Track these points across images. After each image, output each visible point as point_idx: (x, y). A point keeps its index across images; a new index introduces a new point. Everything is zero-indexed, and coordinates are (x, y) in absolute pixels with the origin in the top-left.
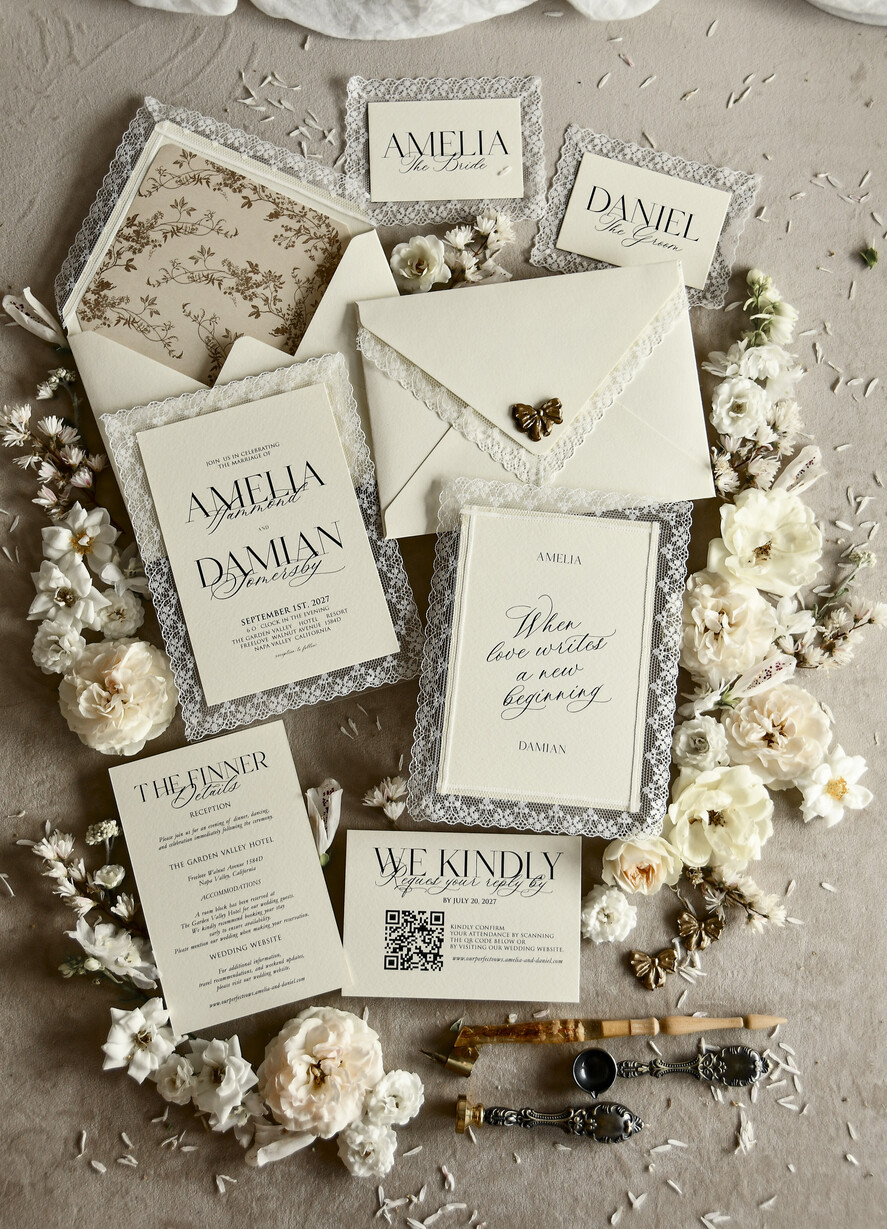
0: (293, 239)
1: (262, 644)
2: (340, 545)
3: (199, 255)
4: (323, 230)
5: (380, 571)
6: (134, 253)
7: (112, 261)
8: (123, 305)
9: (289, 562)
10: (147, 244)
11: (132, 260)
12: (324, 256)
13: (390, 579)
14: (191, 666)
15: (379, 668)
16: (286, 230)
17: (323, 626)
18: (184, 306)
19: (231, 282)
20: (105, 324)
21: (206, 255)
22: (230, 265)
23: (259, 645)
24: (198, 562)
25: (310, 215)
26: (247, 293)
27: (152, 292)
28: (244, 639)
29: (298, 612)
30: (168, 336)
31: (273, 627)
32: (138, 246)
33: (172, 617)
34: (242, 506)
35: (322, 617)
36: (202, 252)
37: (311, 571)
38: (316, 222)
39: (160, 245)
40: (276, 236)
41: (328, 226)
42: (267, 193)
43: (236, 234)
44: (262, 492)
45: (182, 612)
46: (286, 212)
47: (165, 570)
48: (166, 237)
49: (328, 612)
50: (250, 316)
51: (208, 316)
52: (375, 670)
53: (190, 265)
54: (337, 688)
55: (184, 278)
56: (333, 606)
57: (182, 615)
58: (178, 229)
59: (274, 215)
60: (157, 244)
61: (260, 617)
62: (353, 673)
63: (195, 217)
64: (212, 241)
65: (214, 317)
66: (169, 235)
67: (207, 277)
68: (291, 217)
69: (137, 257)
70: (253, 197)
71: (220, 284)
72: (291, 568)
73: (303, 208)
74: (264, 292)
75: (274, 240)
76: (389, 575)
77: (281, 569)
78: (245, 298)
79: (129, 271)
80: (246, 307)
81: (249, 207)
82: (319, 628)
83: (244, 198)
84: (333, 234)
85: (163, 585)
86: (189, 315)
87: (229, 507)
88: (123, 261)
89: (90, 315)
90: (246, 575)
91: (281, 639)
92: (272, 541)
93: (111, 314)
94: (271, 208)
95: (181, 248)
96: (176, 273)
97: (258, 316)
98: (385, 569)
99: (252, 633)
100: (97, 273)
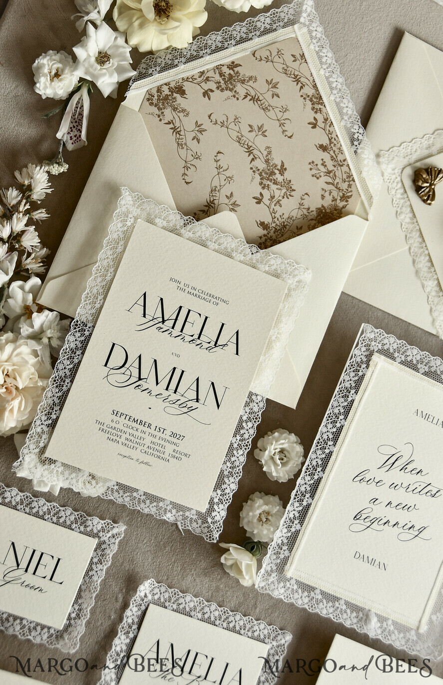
0: (322, 174)
1: (115, 438)
2: (218, 406)
3: (256, 128)
4: (344, 186)
5: (231, 445)
6: (218, 88)
7: (199, 80)
8: (181, 115)
9: (175, 392)
10: (231, 90)
11: (212, 91)
12: (331, 202)
13: (233, 455)
14: (54, 416)
15: (181, 513)
16: (322, 164)
17: (166, 456)
18: (219, 153)
19: (260, 164)
20: (159, 116)
21: (260, 133)
22: (269, 153)
23: (112, 437)
24: (114, 344)
25: (345, 168)
26: (265, 182)
27: (207, 125)
28: (105, 425)
29: (156, 433)
30: (192, 163)
31: (131, 431)
32: (224, 86)
33: (66, 371)
34: (173, 328)
35: (169, 448)
36: (259, 128)
37: (185, 410)
38: (345, 176)
39: (238, 99)
40: (313, 162)
41: (350, 186)
42: (331, 129)
43: (290, 137)
44: (192, 329)
45: (76, 373)
46: (332, 152)
47: (87, 333)
48: (246, 97)
49: (177, 448)
50: (254, 198)
51: (228, 174)
52: (177, 512)
53: (245, 130)
54: (142, 505)
55: (234, 135)
56: (183, 446)
57: (75, 375)
58: (258, 100)
59: (323, 148)
60: (237, 96)
61: (128, 418)
62: (161, 504)
63: (274, 102)
64: (272, 127)
65: (231, 178)
66: (249, 98)
67: (249, 147)
68: (332, 158)
69: (217, 92)
70: (320, 123)
71: (253, 160)
72: (174, 397)
73: (344, 160)
74: (275, 190)
75: (310, 163)
76: (235, 452)
77: (165, 394)
78: (261, 184)
79: (204, 97)
80: (257, 190)
81: (313, 128)
82: (162, 455)
83: (315, 119)
84: (349, 194)
85: (77, 343)
86: (217, 161)
87: (163, 321)
88: (206, 86)
89: (155, 101)
90: (140, 379)
91: (130, 444)
92: (174, 369)
93: (168, 113)
94: (325, 142)
95: (250, 114)
96: (232, 126)
97: (258, 203)
98: (235, 446)
99: (114, 425)
100: (183, 79)
